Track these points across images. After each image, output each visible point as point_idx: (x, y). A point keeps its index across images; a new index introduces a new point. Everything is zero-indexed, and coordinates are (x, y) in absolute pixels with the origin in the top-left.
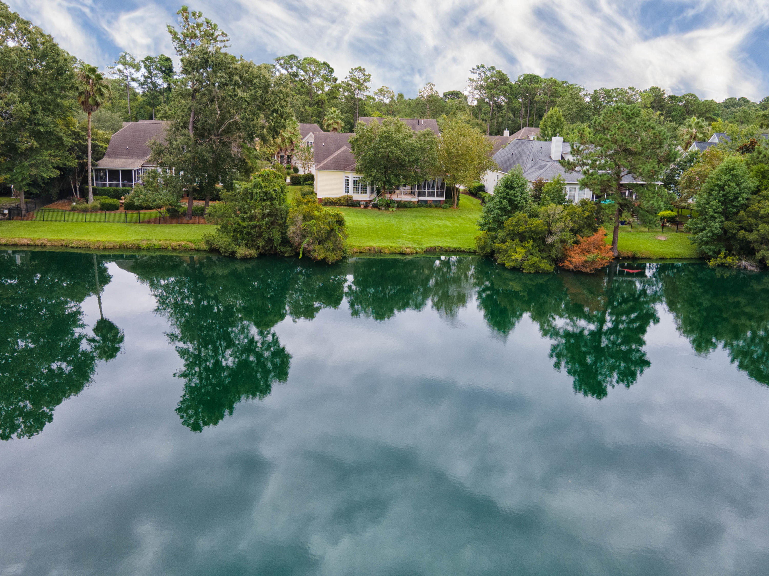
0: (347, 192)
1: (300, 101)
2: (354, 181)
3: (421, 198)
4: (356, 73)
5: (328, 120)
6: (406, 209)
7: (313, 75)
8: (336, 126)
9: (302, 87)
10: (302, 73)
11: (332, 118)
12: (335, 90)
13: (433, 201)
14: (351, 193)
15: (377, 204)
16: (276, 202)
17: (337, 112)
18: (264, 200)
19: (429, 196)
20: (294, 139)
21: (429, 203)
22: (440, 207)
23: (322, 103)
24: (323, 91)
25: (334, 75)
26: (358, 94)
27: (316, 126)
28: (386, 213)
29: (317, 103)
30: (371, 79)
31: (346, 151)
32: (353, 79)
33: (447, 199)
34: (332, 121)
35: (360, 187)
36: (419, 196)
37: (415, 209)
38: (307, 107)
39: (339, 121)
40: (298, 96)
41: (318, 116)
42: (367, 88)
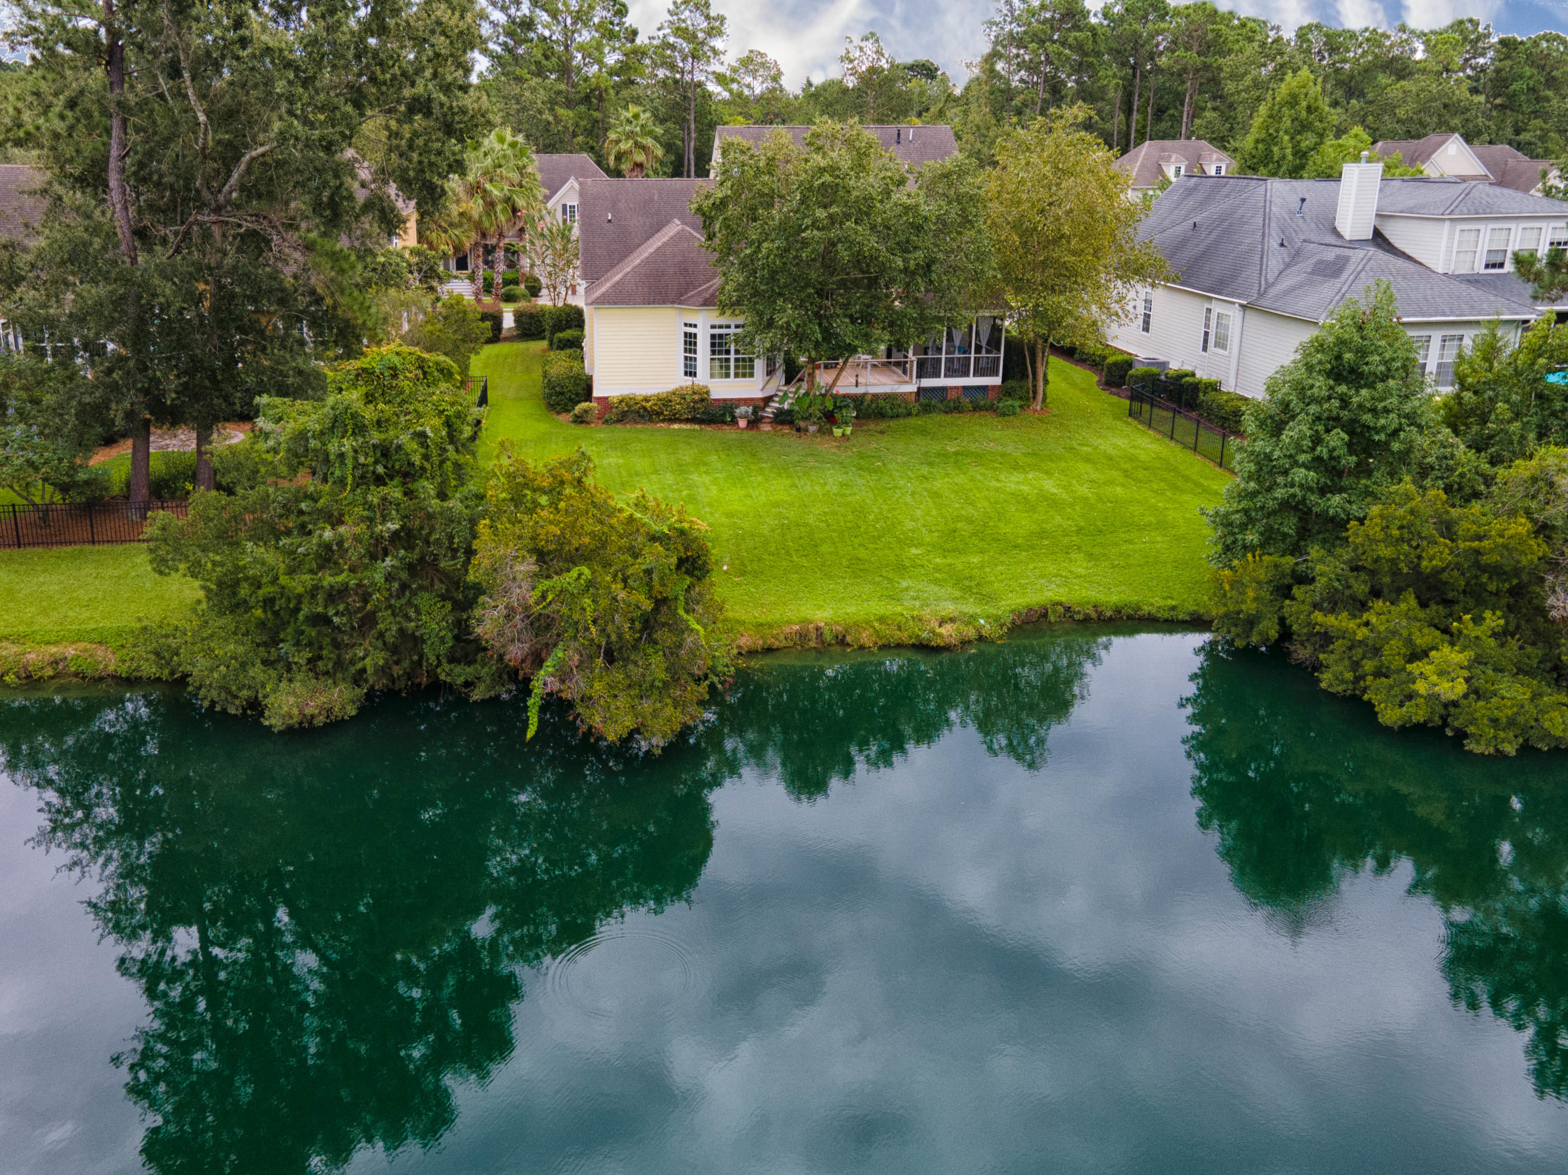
0: (690, 372)
1: (542, 95)
2: (713, 336)
3: (928, 382)
4: (687, 13)
5: (618, 142)
6: (883, 425)
7: (574, 23)
8: (640, 157)
9: (547, 58)
10: (545, 17)
11: (630, 135)
12: (633, 60)
13: (965, 388)
14: (703, 377)
15: (790, 412)
16: (427, 487)
17: (642, 116)
18: (380, 481)
19: (950, 373)
20: (520, 202)
21: (952, 395)
22: (992, 409)
23: (600, 99)
24: (600, 62)
25: (629, 20)
26: (691, 72)
27: (586, 158)
28: (825, 447)
29: (587, 99)
30: (728, 28)
31: (680, 236)
32: (678, 29)
33: (1011, 383)
34: (631, 142)
35: (732, 356)
36: (919, 376)
37: (912, 421)
38: (561, 111)
39: (649, 141)
40: (534, 81)
41: (589, 132)
42: (715, 52)
